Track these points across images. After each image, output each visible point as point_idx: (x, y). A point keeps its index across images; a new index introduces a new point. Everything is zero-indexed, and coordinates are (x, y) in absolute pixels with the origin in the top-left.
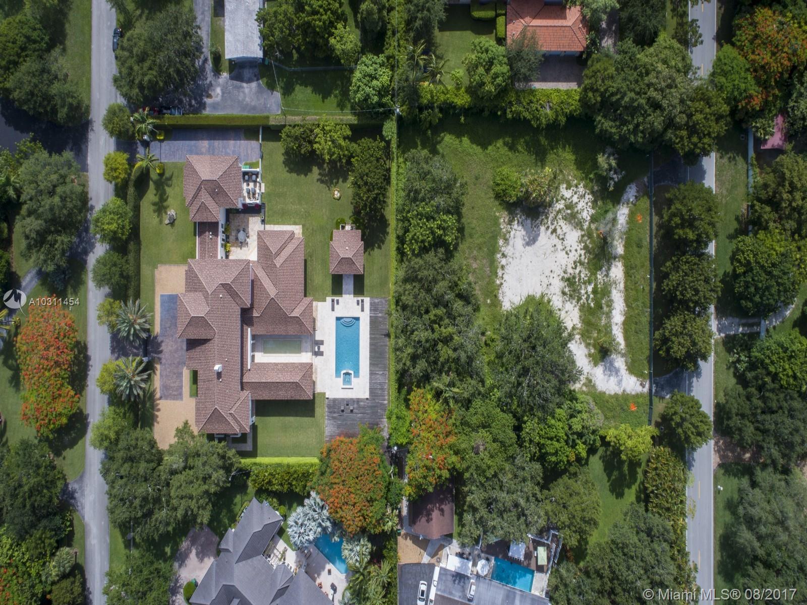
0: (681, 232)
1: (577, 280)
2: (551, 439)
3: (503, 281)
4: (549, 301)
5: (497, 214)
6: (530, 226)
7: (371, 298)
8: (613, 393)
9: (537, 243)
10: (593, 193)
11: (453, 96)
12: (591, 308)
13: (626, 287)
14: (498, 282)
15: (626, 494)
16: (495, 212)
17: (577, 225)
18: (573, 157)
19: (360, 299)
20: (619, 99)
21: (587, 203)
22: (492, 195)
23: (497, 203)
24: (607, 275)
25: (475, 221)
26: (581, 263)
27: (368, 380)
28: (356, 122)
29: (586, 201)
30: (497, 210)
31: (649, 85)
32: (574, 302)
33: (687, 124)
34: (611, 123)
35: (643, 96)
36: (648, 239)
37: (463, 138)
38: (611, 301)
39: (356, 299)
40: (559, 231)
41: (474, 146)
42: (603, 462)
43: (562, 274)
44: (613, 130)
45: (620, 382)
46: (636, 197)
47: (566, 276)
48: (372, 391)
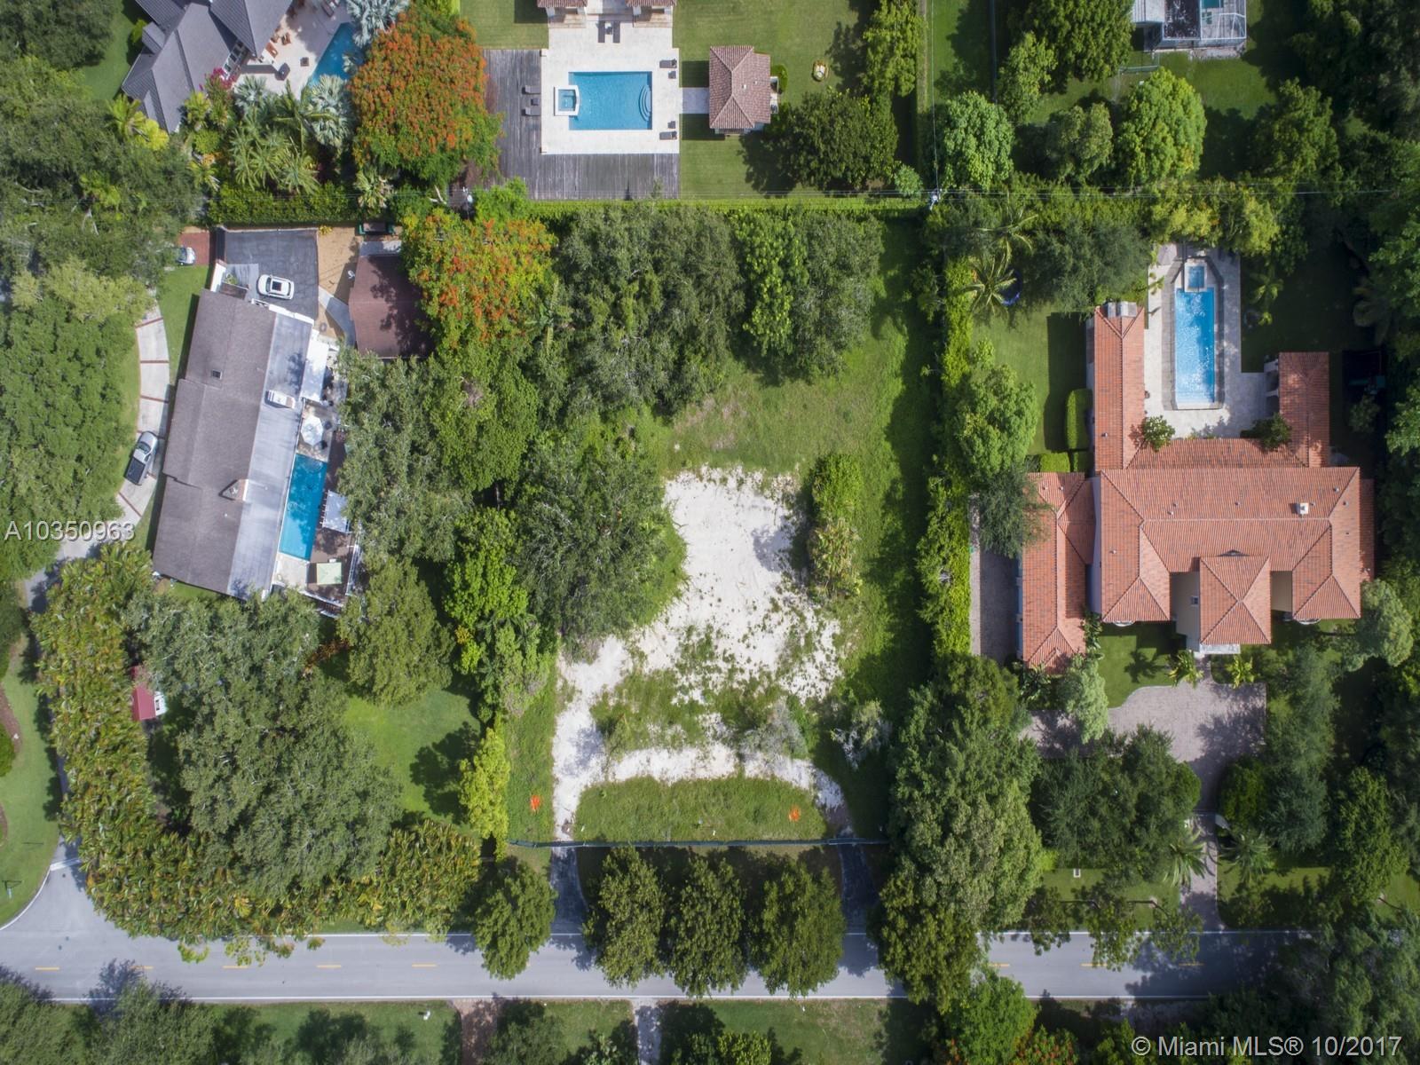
0: (773, 895)
1: (709, 663)
2: (484, 575)
3: (705, 482)
4: (678, 595)
5: (797, 466)
6: (782, 547)
7: (679, 157)
8: (555, 753)
9: (757, 564)
10: (829, 699)
11: (957, 344)
12: (670, 698)
13: (699, 783)
14: (704, 469)
15: (417, 788)
16: (800, 460)
17: (785, 662)
18: (877, 651)
19: (677, 129)
20: (955, 736)
21: (814, 686)
22: (824, 452)
23: (812, 466)
24: (715, 737)
25: (787, 411)
26: (732, 671)
27: (566, 152)
28: (919, 110)
29: (817, 682)
30: (803, 465)
31: (974, 804)
32: (678, 656)
33: (922, 904)
34: (922, 723)
35: (960, 792)
36: (766, 837)
37: (900, 380)
38: (680, 748)
39: (677, 119)
40: (775, 617)
41: (890, 409)
42: (461, 730)
43: (716, 628)
44: (912, 728)
45: (569, 770)
46: (824, 806)
47: (713, 635)
48: (552, 159)
